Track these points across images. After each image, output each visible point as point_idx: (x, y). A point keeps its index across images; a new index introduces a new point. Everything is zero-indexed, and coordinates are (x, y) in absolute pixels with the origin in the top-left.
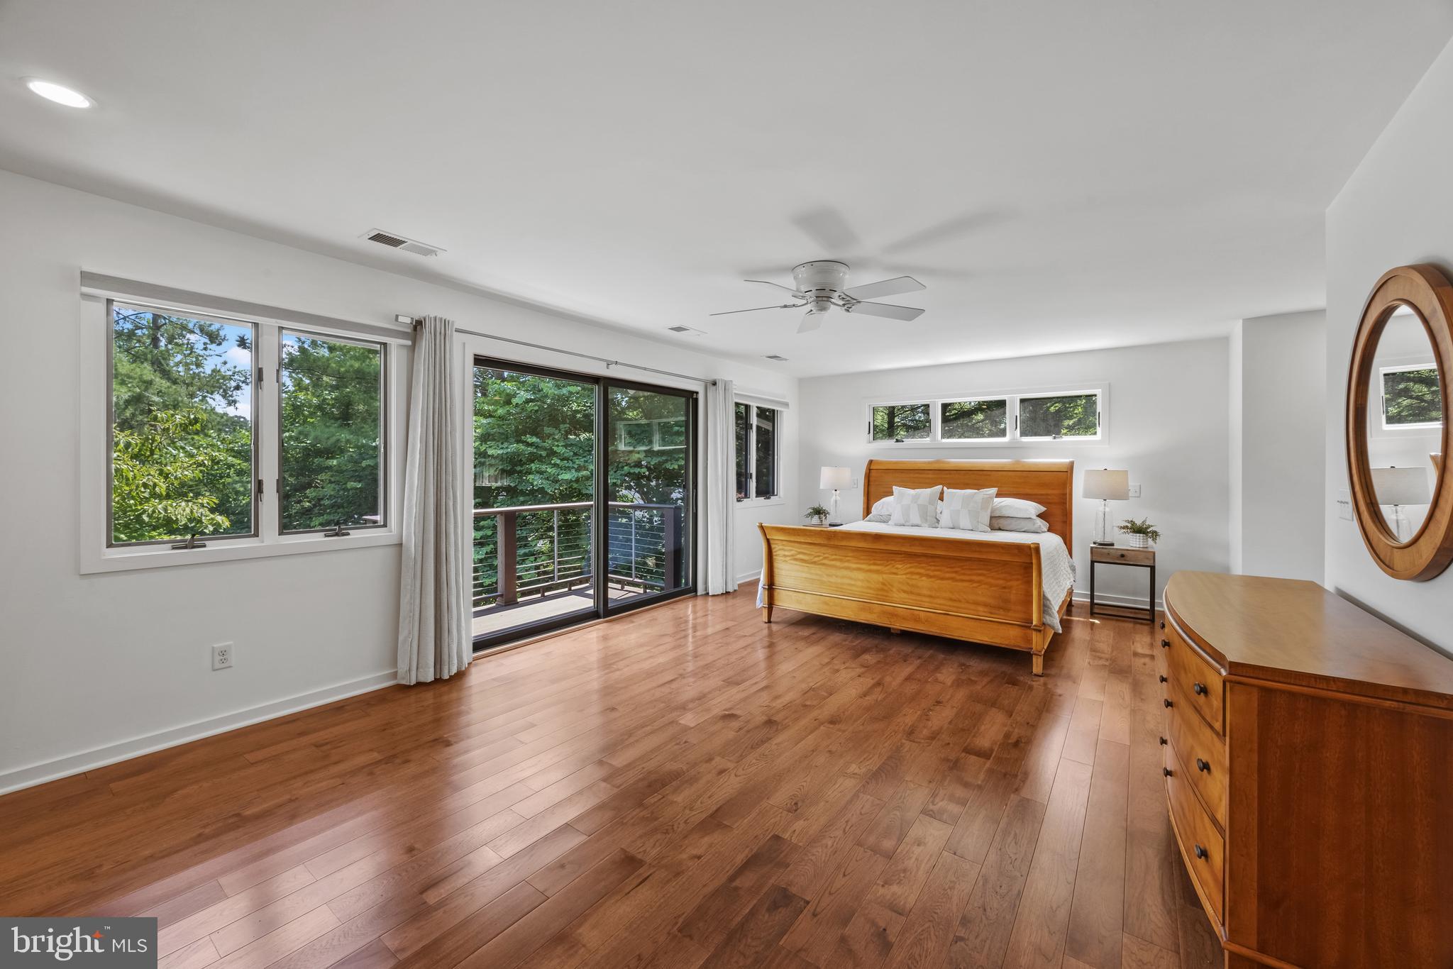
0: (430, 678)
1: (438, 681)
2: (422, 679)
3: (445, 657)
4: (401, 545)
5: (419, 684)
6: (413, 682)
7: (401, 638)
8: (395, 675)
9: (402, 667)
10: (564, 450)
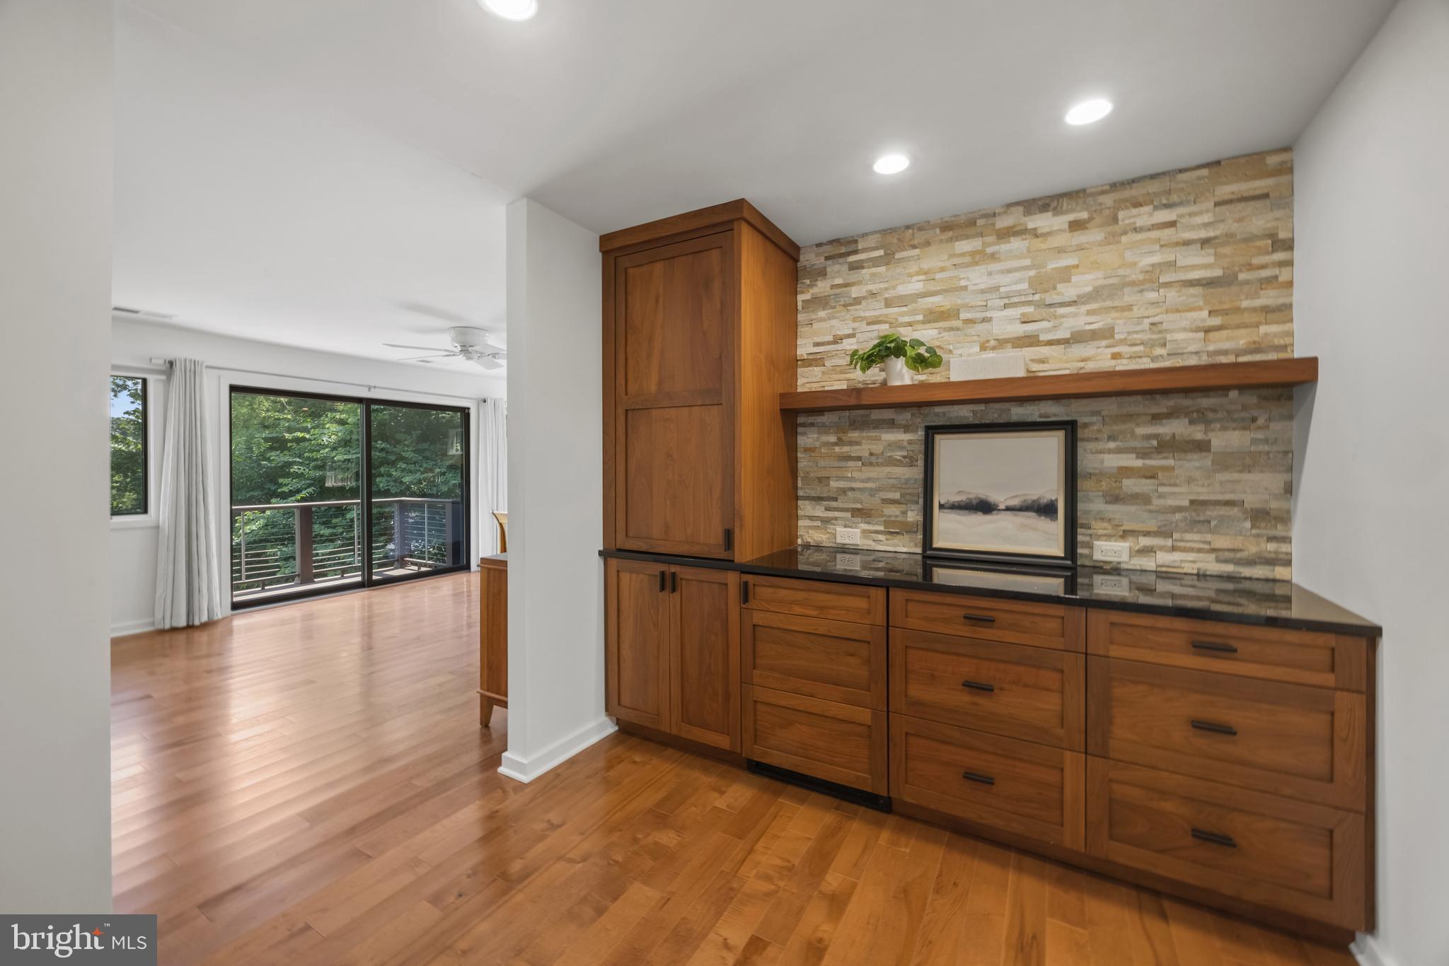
0: (182, 622)
1: (190, 627)
2: (175, 624)
3: (196, 609)
4: (158, 527)
5: (174, 630)
6: (167, 626)
7: (157, 595)
8: (153, 624)
9: (159, 615)
10: (412, 455)
